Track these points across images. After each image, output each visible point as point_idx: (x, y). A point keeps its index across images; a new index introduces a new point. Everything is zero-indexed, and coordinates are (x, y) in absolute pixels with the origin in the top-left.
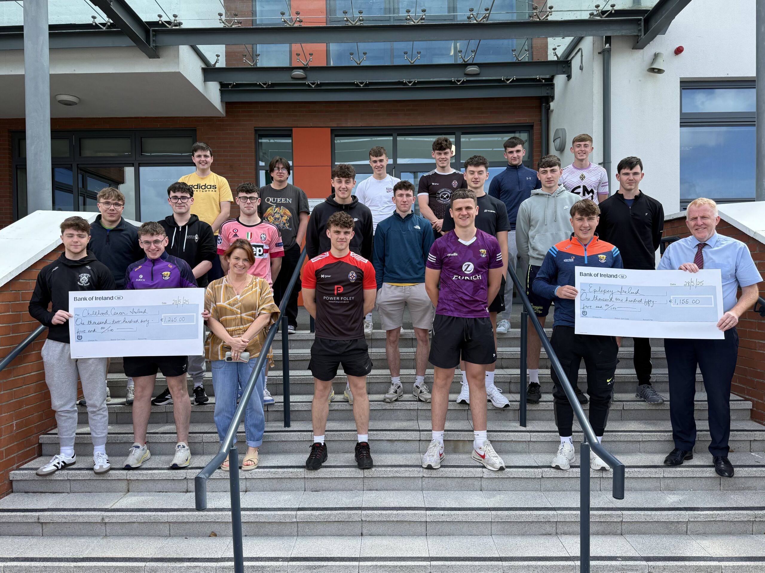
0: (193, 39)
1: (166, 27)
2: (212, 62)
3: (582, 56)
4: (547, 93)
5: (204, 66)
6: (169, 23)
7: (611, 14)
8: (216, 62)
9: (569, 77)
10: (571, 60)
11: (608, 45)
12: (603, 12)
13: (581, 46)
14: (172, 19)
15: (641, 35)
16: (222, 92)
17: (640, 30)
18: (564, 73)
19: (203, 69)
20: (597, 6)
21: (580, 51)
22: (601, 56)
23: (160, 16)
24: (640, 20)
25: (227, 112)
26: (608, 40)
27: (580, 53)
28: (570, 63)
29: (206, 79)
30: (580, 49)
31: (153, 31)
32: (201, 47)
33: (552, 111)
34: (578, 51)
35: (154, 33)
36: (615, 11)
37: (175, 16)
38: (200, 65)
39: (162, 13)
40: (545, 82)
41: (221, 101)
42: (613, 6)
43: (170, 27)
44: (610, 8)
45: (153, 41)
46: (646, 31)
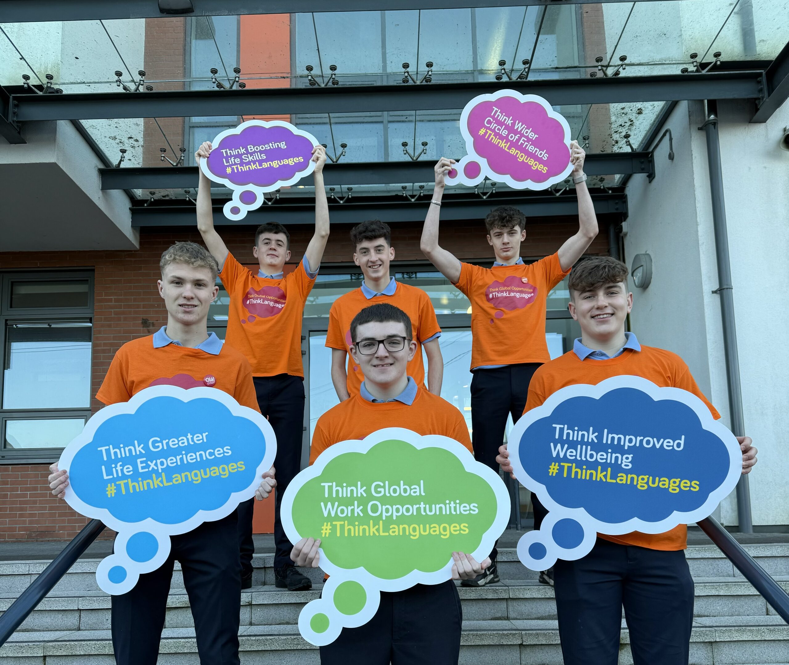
0: (73, 110)
1: (36, 93)
2: (114, 161)
3: (671, 139)
4: (617, 209)
5: (101, 166)
6: (40, 87)
7: (715, 67)
8: (121, 161)
9: (651, 176)
10: (653, 152)
11: (712, 117)
12: (703, 66)
13: (668, 126)
14: (45, 81)
15: (763, 98)
16: (133, 211)
17: (761, 91)
18: (642, 171)
19: (102, 172)
20: (694, 56)
21: (668, 135)
22: (703, 134)
23: (26, 77)
24: (760, 75)
25: (141, 244)
26: (713, 106)
27: (667, 137)
28: (652, 156)
29: (105, 187)
30: (667, 131)
31: (15, 98)
32: (86, 123)
33: (626, 234)
34: (664, 135)
35: (16, 102)
36: (721, 62)
37: (50, 77)
38: (94, 163)
39: (31, 74)
40: (612, 192)
41: (132, 226)
42: (717, 55)
43: (41, 93)
44: (714, 60)
45: (14, 113)
46: (771, 90)
